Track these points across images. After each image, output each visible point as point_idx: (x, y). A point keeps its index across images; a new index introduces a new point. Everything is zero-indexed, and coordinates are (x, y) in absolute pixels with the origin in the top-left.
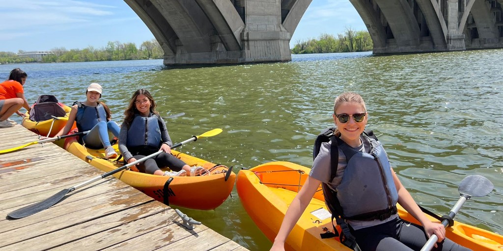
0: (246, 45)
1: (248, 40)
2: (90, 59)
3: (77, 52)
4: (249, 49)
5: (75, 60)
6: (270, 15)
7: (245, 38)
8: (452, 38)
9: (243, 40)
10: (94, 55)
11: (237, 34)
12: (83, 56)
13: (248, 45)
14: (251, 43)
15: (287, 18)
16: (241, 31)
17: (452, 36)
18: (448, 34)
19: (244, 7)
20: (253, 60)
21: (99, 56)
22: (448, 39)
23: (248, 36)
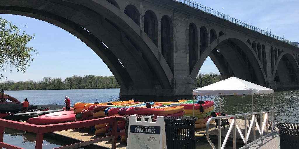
0: (175, 86)
1: (176, 84)
2: (31, 89)
3: (22, 83)
4: (176, 89)
5: (21, 88)
6: (185, 71)
7: (174, 83)
8: (269, 82)
9: (173, 84)
10: (34, 86)
11: (170, 80)
12: (26, 86)
13: (176, 86)
14: (177, 86)
15: (192, 72)
16: (172, 79)
17: (269, 81)
18: (267, 81)
19: (173, 67)
20: (178, 94)
21: (37, 87)
22: (267, 83)
23: (176, 82)
